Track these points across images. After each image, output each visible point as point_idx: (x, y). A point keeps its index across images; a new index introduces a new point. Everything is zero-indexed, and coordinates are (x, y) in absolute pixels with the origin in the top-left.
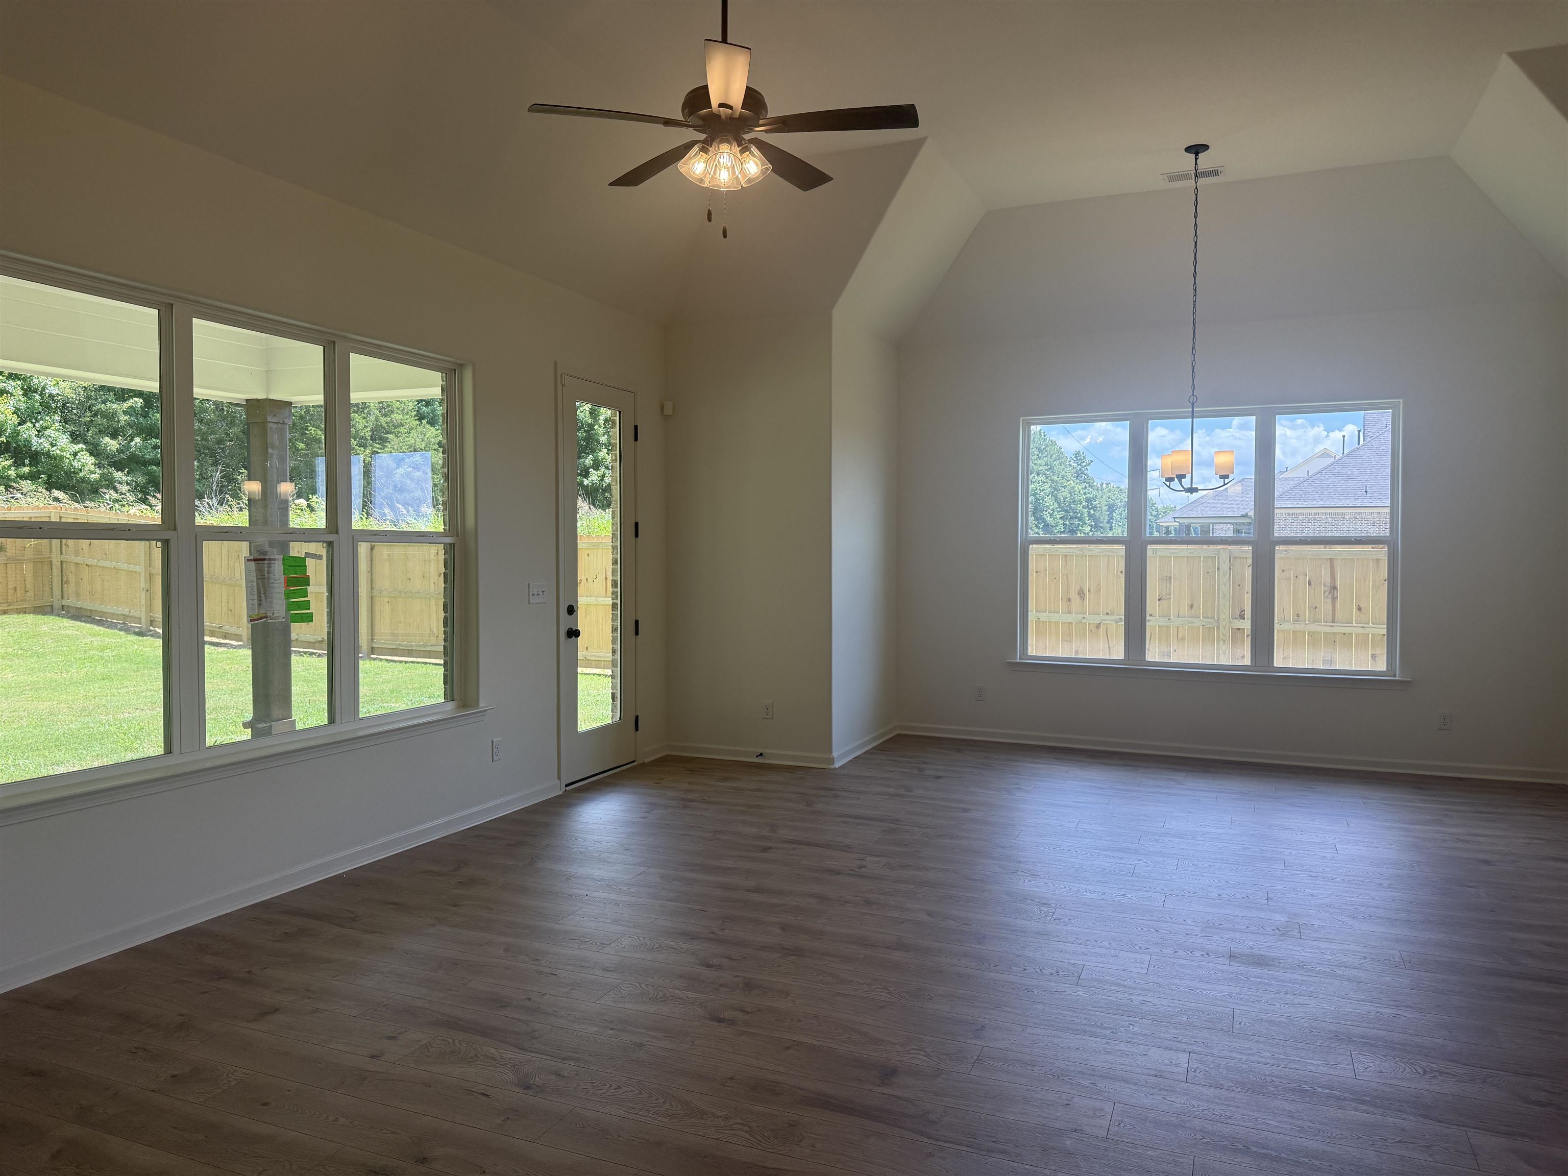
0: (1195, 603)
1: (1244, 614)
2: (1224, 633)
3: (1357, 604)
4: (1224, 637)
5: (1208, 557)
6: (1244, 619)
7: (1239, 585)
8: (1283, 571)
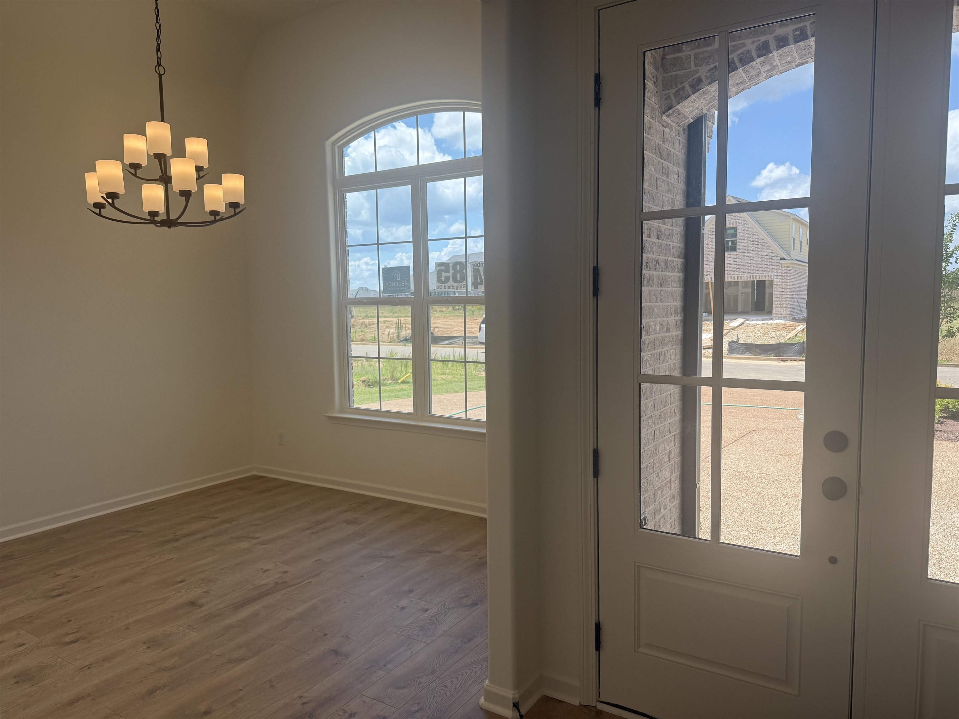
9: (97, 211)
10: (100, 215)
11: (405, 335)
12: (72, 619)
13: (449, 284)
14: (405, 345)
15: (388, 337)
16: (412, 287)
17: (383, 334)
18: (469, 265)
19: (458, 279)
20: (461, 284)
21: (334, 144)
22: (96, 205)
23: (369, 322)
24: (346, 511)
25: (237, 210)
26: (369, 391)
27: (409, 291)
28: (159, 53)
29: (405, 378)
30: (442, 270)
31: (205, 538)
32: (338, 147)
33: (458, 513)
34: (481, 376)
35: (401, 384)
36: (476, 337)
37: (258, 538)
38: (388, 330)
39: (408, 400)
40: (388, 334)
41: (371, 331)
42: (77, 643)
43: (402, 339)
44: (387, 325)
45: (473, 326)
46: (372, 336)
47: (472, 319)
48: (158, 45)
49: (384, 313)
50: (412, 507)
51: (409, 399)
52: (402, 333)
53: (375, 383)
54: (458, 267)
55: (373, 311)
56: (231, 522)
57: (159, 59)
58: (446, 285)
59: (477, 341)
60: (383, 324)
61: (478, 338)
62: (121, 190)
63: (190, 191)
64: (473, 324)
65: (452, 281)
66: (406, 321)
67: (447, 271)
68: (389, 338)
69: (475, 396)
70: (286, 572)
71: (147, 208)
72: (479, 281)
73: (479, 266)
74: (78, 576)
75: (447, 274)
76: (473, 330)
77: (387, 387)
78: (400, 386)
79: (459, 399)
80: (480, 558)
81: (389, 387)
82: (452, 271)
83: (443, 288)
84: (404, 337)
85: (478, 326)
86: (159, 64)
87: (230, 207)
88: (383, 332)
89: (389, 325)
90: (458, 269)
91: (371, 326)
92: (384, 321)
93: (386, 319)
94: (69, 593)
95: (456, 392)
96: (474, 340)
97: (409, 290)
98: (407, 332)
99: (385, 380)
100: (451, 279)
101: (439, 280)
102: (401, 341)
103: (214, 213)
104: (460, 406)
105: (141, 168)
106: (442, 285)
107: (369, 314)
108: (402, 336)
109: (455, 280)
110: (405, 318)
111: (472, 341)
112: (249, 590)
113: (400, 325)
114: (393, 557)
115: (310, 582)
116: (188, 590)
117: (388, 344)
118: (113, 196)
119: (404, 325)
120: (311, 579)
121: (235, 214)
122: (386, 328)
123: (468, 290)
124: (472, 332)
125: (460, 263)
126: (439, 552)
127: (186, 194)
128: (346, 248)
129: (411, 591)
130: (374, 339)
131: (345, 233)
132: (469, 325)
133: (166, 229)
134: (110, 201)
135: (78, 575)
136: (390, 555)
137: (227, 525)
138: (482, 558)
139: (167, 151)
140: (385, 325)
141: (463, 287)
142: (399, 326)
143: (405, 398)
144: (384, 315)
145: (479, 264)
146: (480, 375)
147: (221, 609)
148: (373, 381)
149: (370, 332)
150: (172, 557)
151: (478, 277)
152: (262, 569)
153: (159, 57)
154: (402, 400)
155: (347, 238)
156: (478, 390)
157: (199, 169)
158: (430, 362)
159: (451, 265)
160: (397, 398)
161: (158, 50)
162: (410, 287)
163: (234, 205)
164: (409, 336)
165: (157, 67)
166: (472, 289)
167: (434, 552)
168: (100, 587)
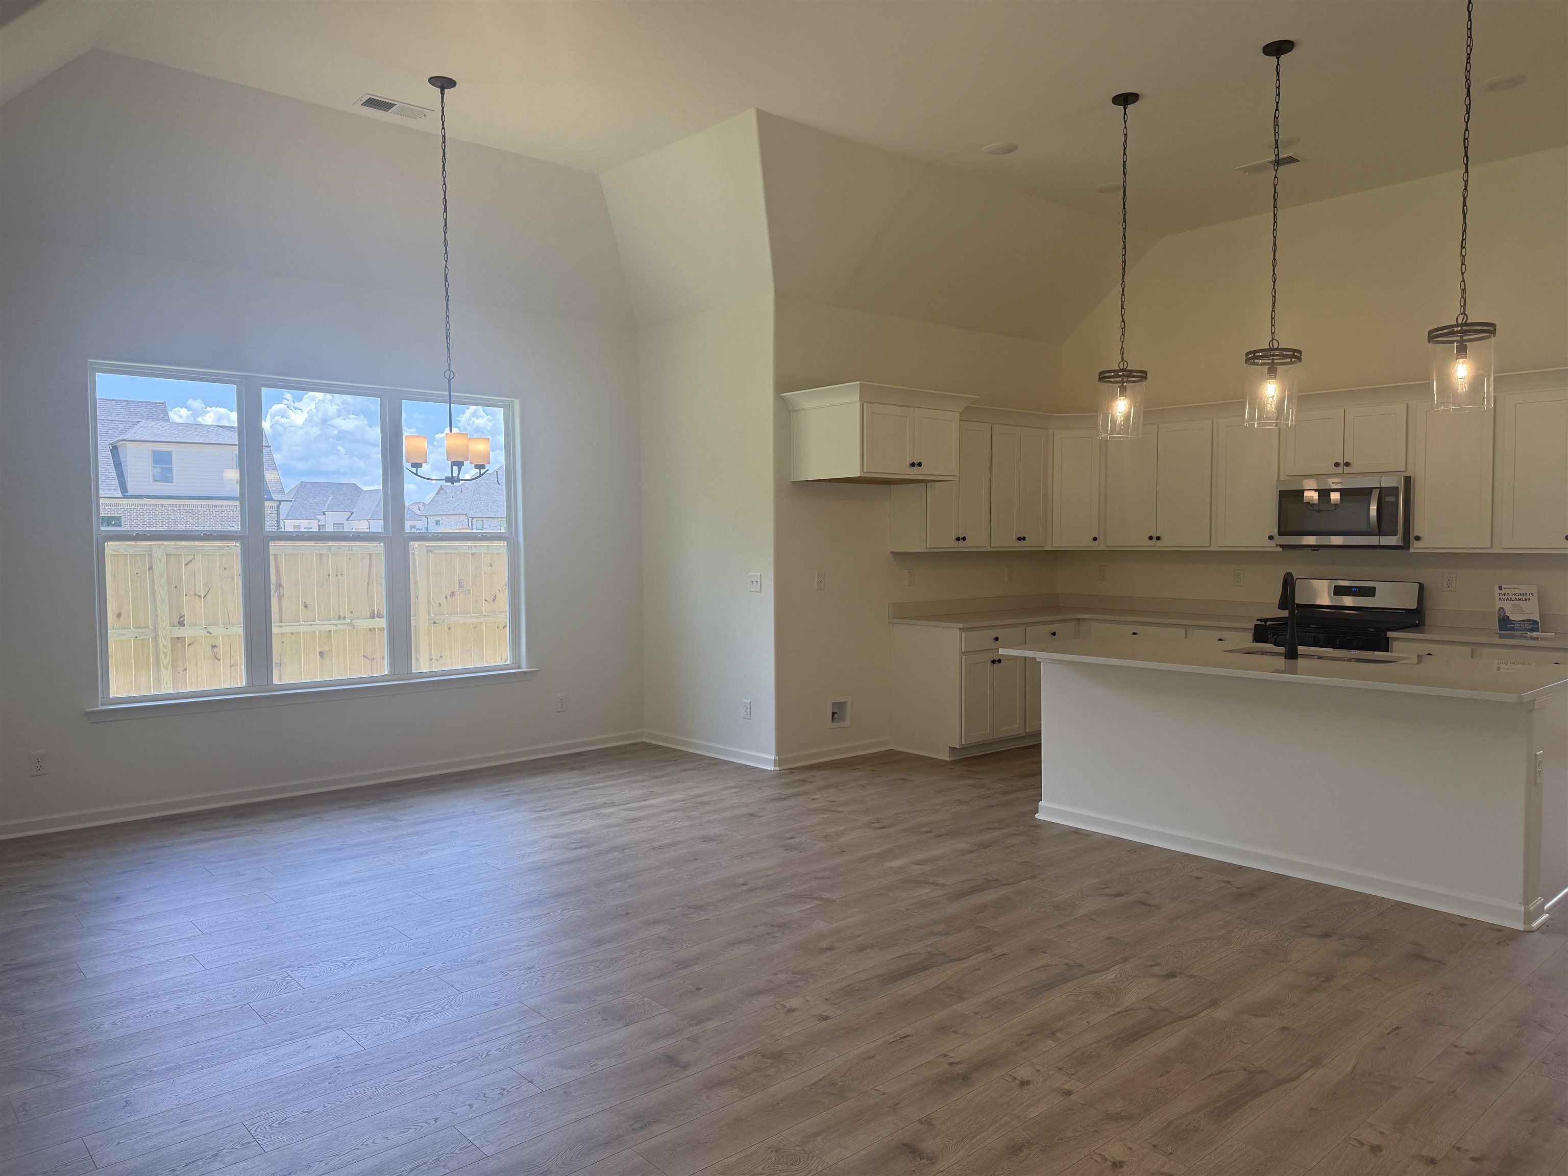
0: (123, 611)
1: (184, 620)
2: (165, 644)
3: (304, 602)
4: (165, 648)
5: (136, 555)
6: (184, 626)
7: (176, 587)
8: (225, 569)
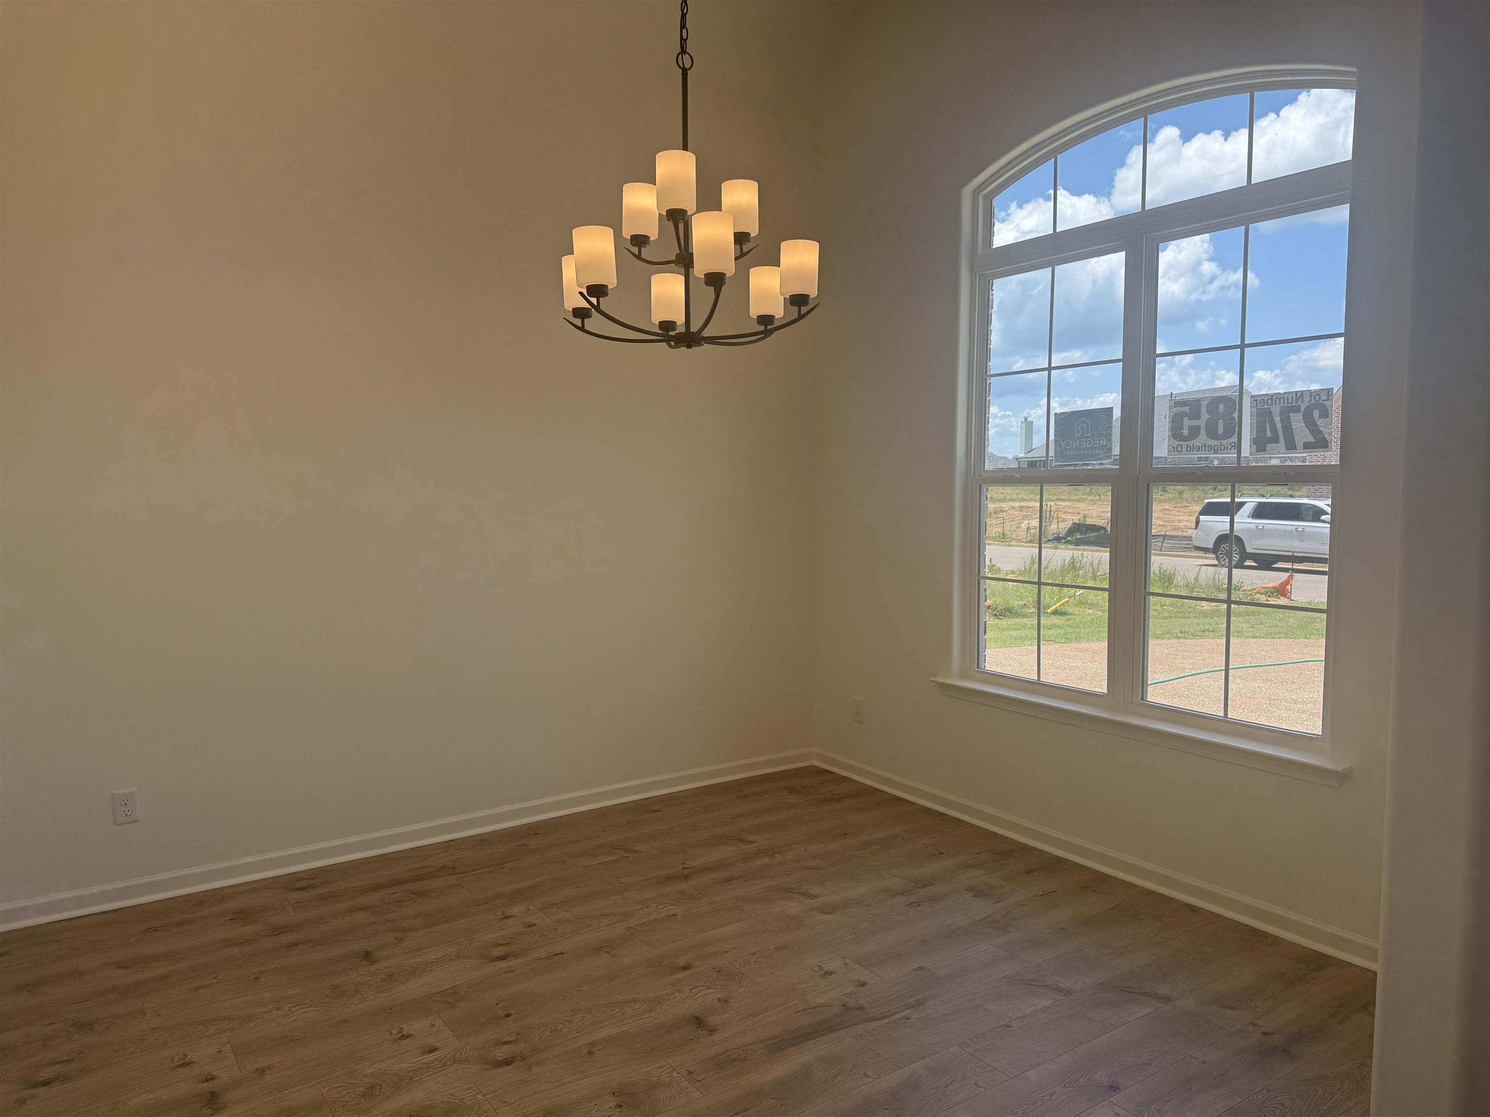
9: (578, 322)
10: (582, 329)
11: (1055, 531)
12: (512, 1012)
13: (1197, 442)
14: (1056, 548)
15: (1027, 533)
16: (1116, 451)
17: (1018, 527)
18: (1247, 402)
19: (1220, 431)
20: (1226, 441)
21: (976, 192)
22: (579, 313)
23: (996, 508)
24: (970, 867)
25: (804, 310)
26: (996, 625)
27: (1109, 457)
28: (684, 31)
29: (1059, 606)
30: (1185, 414)
31: (729, 880)
32: (984, 196)
33: (1199, 908)
34: (1200, 608)
35: (1053, 616)
36: (1190, 538)
37: (816, 897)
38: (1026, 522)
39: (1068, 647)
40: (1028, 529)
41: (999, 522)
42: (511, 1067)
43: (1050, 538)
44: (1025, 514)
45: (1181, 518)
46: (999, 530)
47: (1178, 505)
48: (684, 16)
49: (1020, 494)
50: (1102, 879)
51: (1069, 644)
52: (1052, 526)
53: (1006, 611)
54: (1221, 407)
55: (1003, 491)
56: (773, 854)
57: (683, 41)
58: (1190, 443)
59: (1188, 544)
60: (1019, 512)
61: (1193, 539)
62: (610, 280)
63: (724, 274)
64: (1180, 514)
65: (1205, 436)
66: (1058, 507)
67: (1196, 416)
68: (1029, 535)
69: (1196, 648)
70: (863, 984)
71: (657, 317)
72: (1269, 434)
73: (1272, 404)
74: (534, 925)
75: (1195, 423)
76: (1181, 524)
77: (1028, 619)
78: (1050, 619)
79: (1166, 651)
80: (1264, 1034)
81: (1030, 619)
82: (1205, 416)
83: (1184, 449)
84: (1053, 534)
85: (1194, 519)
86: (683, 51)
87: (792, 304)
88: (1019, 525)
89: (1029, 514)
90: (1221, 411)
91: (998, 515)
92: (1020, 507)
93: (1023, 504)
94: (516, 956)
95: (1158, 638)
96: (1183, 542)
97: (1108, 454)
98: (1060, 525)
99: (1023, 608)
100: (1203, 432)
101: (1176, 433)
102: (1049, 540)
103: (765, 320)
104: (1168, 665)
105: (649, 245)
106: (1181, 445)
107: (996, 495)
108: (1051, 532)
109: (1212, 433)
110: (1057, 503)
111: (1180, 544)
112: (797, 1012)
113: (1048, 513)
114: (1068, 992)
115: (907, 1018)
116: (693, 988)
117: (1026, 544)
118: (597, 291)
119: (1055, 515)
120: (908, 1012)
121: (801, 317)
122: (1023, 519)
123: (1243, 455)
124: (1179, 529)
125: (1226, 400)
126: (1167, 999)
127: (715, 280)
128: (986, 379)
129: (1114, 1088)
130: (1002, 536)
131: (987, 352)
132: (1175, 515)
133: (684, 349)
134: (594, 300)
135: (534, 922)
136: (1062, 986)
137: (767, 860)
138: (1271, 1034)
139: (689, 203)
140: (1022, 513)
141: (1229, 447)
142: (1048, 516)
143: (1061, 643)
144: (1020, 496)
145: (1272, 399)
146: (1198, 607)
147: (745, 1046)
148: (1004, 607)
149: (997, 525)
150: (674, 912)
151: (1268, 427)
152: (821, 969)
153: (685, 37)
154: (1057, 646)
155: (990, 361)
156: (1201, 637)
157: (741, 238)
158: (1147, 596)
159: (1204, 404)
160: (1048, 641)
161: (683, 26)
162: (1110, 450)
163: (798, 300)
164: (1064, 533)
165: (680, 56)
166: (1251, 453)
167: (1158, 998)
168: (563, 953)
